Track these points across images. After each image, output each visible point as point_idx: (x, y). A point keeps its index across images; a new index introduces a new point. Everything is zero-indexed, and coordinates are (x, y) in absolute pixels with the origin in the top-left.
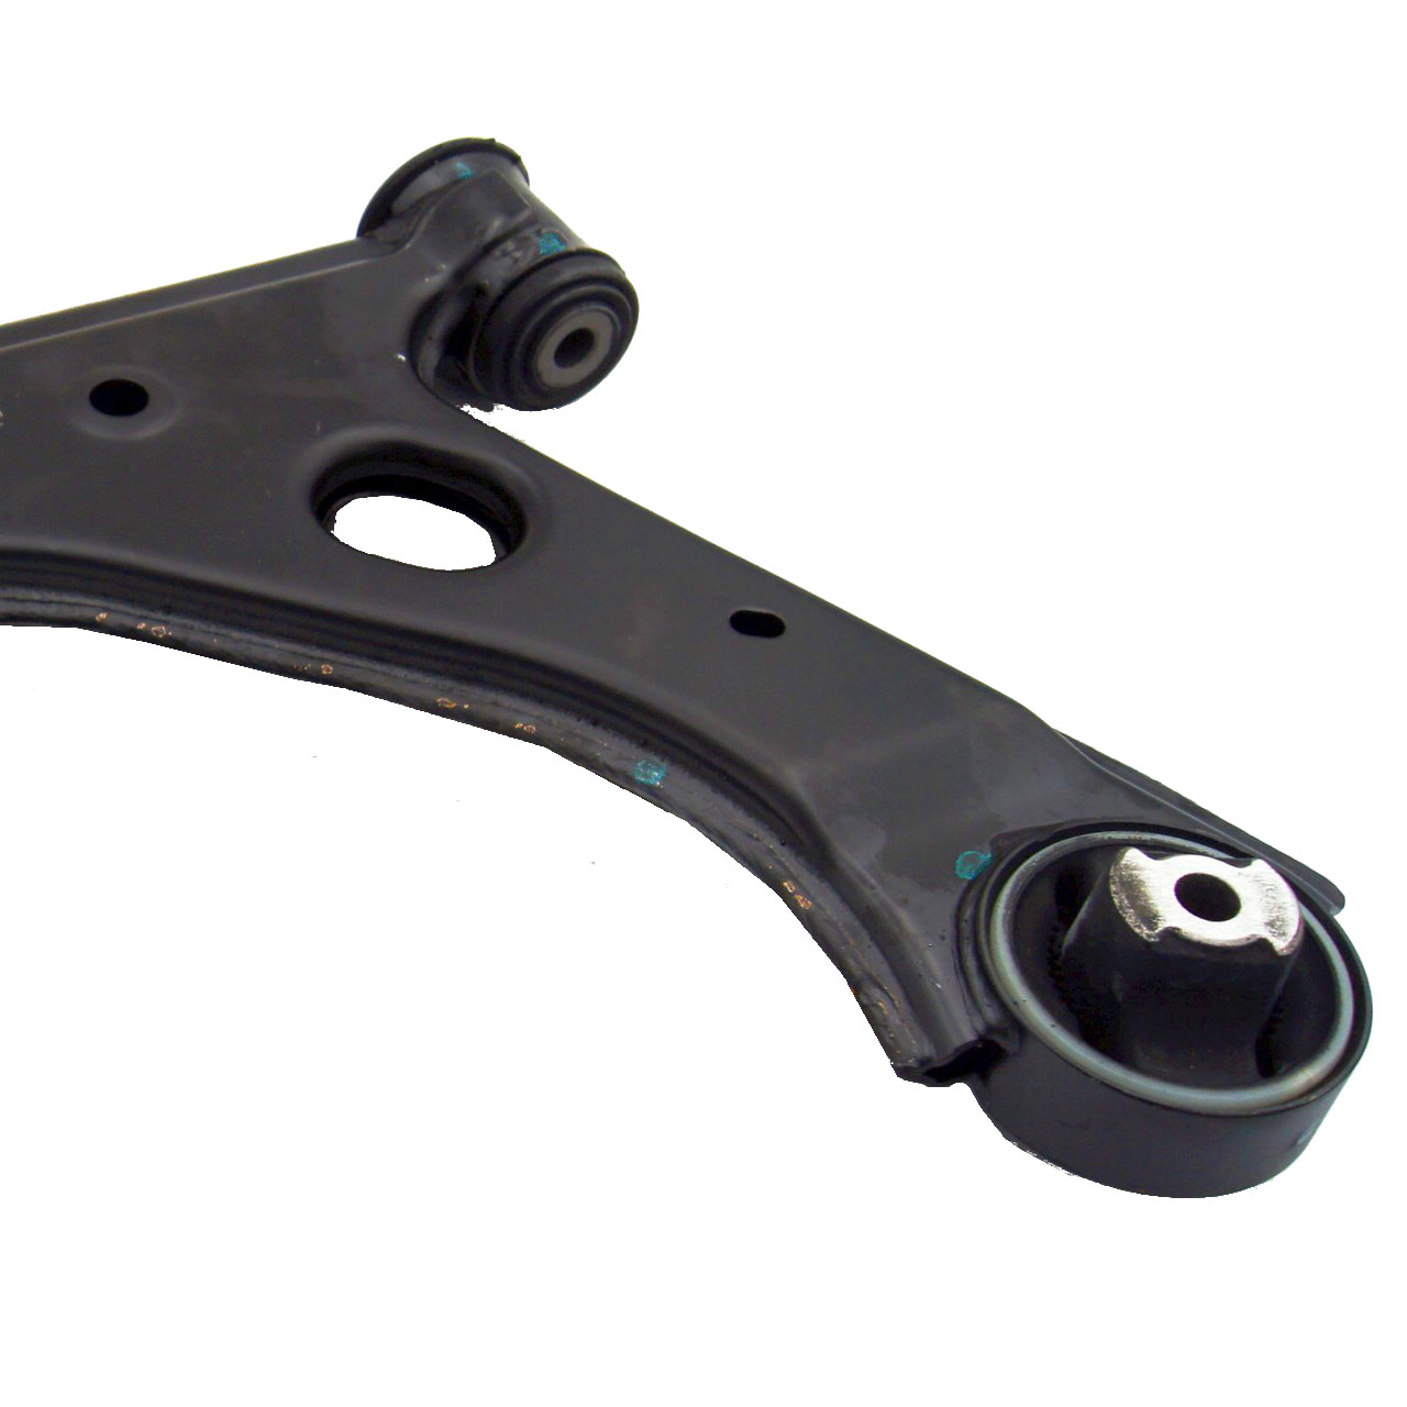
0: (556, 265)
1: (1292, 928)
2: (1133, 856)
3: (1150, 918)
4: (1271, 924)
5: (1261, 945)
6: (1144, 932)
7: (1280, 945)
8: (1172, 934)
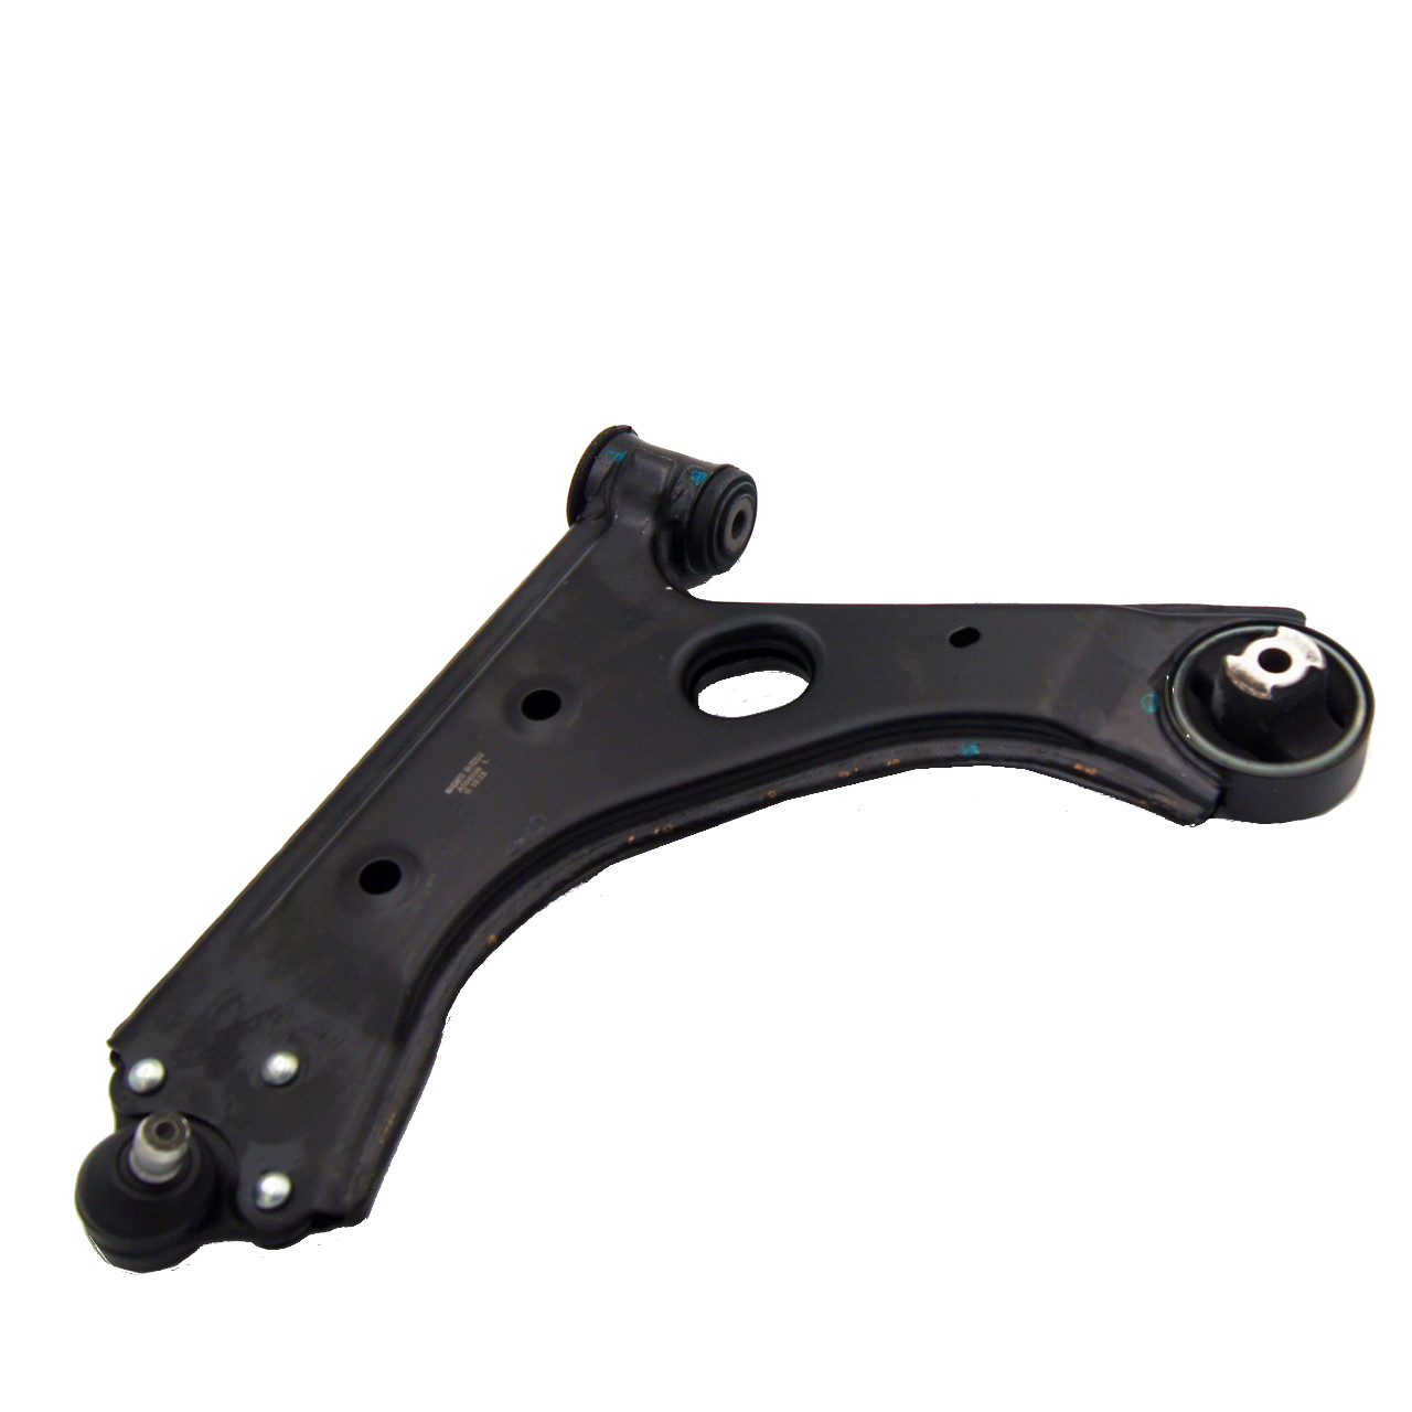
0: (710, 487)
1: (1318, 654)
2: (1231, 660)
3: (1261, 687)
4: (1309, 657)
5: (1312, 670)
6: (1263, 695)
7: (1319, 664)
8: (1275, 689)
